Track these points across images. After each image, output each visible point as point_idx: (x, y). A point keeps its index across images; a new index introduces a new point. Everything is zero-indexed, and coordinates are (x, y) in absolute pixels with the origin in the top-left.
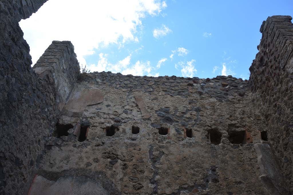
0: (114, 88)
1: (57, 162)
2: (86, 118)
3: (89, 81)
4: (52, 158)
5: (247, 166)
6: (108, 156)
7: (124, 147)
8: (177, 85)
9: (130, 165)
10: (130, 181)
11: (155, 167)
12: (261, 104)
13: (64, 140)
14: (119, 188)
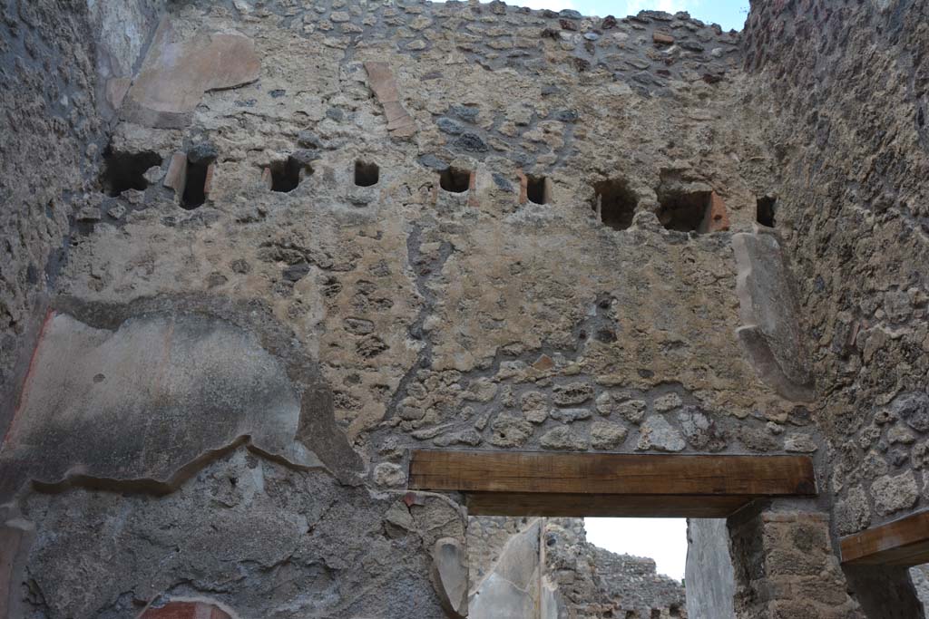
0: (294, 34)
1: (115, 271)
2: (205, 132)
3: (209, 6)
4: (96, 260)
5: (704, 298)
6: (280, 256)
7: (327, 227)
8: (508, 32)
9: (348, 283)
10: (346, 329)
11: (425, 291)
12: (771, 111)
13: (134, 204)
14: (314, 350)
